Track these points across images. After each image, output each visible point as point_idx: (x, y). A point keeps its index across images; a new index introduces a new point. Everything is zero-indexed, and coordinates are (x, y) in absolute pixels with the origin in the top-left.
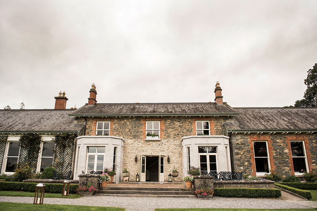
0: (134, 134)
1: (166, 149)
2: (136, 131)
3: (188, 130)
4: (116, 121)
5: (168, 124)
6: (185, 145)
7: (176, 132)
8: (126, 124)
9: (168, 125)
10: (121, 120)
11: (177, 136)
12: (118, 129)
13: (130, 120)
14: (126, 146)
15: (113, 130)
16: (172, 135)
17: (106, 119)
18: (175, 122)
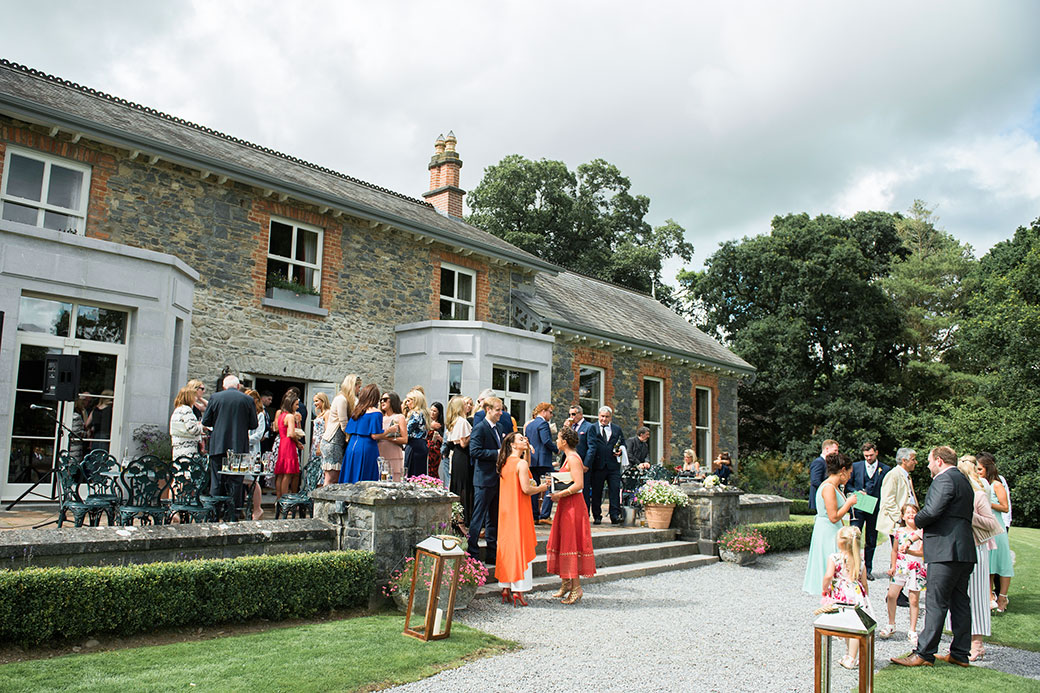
0: (215, 267)
1: (342, 357)
2: (226, 251)
3: (418, 294)
5: (357, 250)
7: (380, 293)
8: (177, 207)
9: (354, 254)
10: (151, 179)
11: (381, 309)
12: (137, 220)
13: (201, 189)
15: (106, 221)
16: (366, 302)
17: (72, 148)
18: (377, 251)
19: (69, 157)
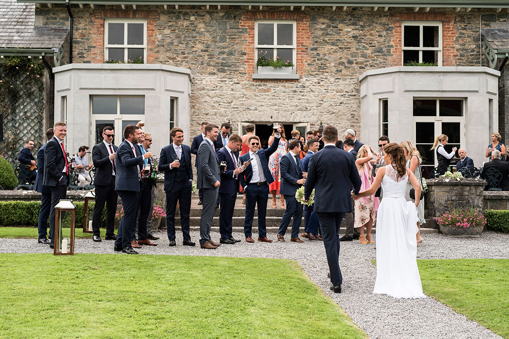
0: (220, 61)
1: (314, 104)
2: (226, 50)
3: (380, 51)
4: (163, 18)
5: (322, 29)
6: (374, 94)
7: (344, 56)
8: (194, 30)
9: (320, 33)
10: (178, 18)
11: (345, 67)
12: (172, 43)
13: (208, 16)
14: (197, 93)
15: (156, 48)
16: (333, 64)
17: (135, 12)
18: (340, 26)
19: (134, 18)
